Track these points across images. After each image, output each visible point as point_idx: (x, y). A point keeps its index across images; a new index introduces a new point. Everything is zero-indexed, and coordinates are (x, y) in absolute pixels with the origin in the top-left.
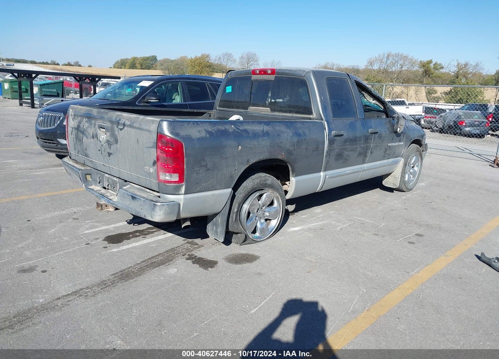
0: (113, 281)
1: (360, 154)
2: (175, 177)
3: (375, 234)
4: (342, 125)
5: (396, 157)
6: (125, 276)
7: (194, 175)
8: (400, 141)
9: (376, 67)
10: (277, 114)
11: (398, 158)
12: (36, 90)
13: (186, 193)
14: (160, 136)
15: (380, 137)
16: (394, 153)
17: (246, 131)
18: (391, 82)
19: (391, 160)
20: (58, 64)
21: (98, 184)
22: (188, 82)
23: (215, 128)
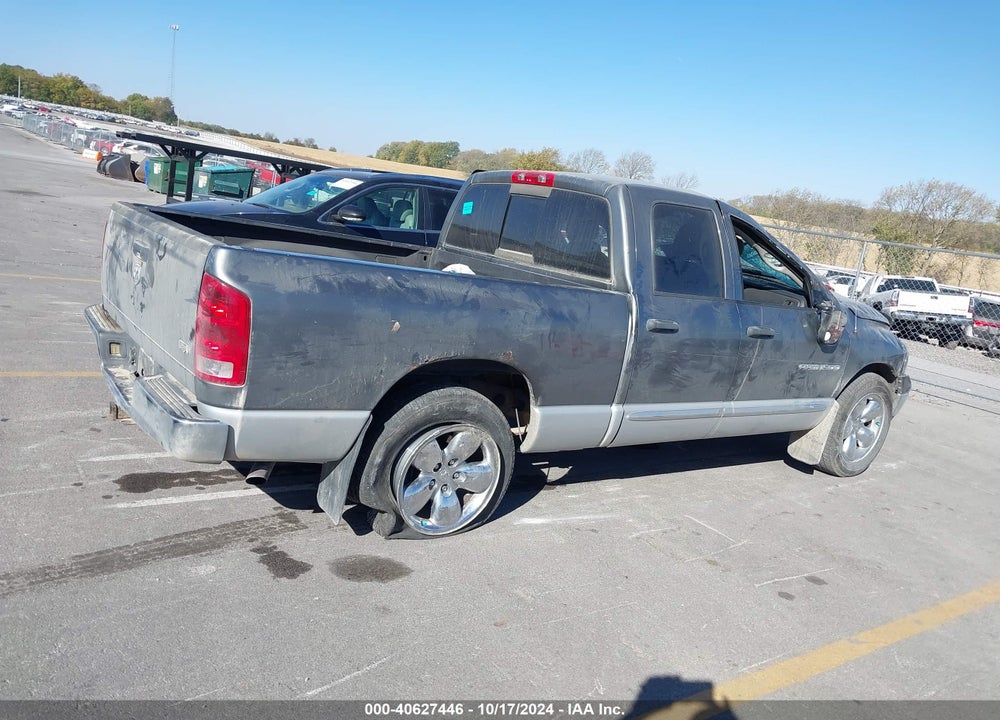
0: (67, 571)
1: (719, 378)
2: (226, 370)
3: (710, 562)
4: (678, 308)
5: (819, 396)
6: (100, 564)
7: (273, 370)
8: (832, 362)
9: (898, 208)
10: (545, 268)
11: (824, 400)
12: (202, 181)
13: (247, 408)
14: (208, 278)
15: (778, 346)
16: (814, 386)
17: (420, 292)
18: (928, 242)
19: (803, 402)
20: (277, 141)
21: (131, 365)
22: (434, 190)
23: (342, 277)
